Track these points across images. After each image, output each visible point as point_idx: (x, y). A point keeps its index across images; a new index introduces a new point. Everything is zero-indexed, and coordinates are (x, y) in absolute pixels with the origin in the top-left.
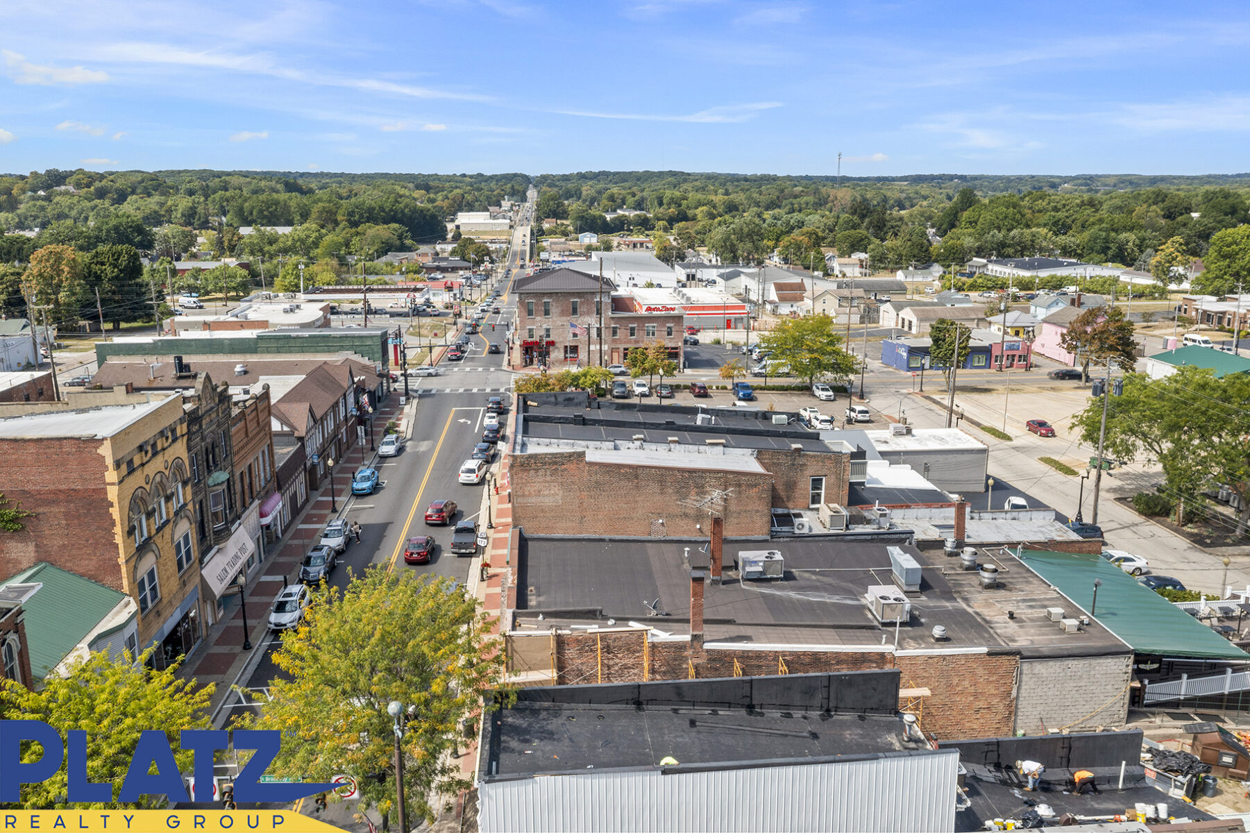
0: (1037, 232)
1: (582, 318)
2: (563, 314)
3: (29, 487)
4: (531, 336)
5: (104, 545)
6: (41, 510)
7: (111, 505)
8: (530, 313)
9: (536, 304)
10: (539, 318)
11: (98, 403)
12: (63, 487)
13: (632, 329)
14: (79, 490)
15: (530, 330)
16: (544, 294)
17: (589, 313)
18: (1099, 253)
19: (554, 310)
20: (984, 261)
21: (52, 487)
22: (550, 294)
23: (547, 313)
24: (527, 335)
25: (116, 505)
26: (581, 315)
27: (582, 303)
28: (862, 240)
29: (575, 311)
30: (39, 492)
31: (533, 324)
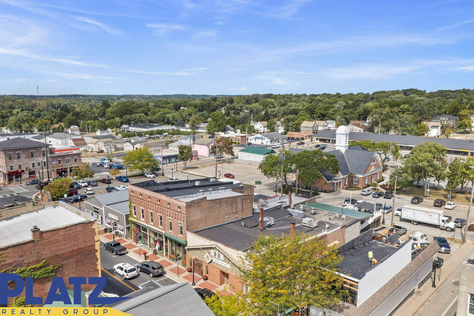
0: (141, 115)
1: (36, 158)
2: (27, 157)
3: (60, 252)
4: (12, 169)
5: (93, 271)
6: (64, 262)
7: (97, 251)
8: (10, 158)
9: (13, 154)
10: (15, 161)
11: (18, 213)
12: (75, 248)
13: (60, 161)
14: (83, 248)
15: (11, 167)
16: (17, 150)
17: (39, 156)
18: (162, 121)
19: (22, 156)
20: (128, 126)
21: (70, 250)
22: (20, 149)
23: (19, 158)
24: (10, 169)
25: (99, 251)
26: (36, 157)
27: (36, 152)
28: (74, 120)
29: (32, 156)
30: (64, 254)
31: (12, 164)
